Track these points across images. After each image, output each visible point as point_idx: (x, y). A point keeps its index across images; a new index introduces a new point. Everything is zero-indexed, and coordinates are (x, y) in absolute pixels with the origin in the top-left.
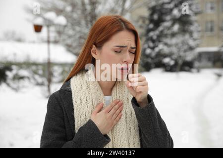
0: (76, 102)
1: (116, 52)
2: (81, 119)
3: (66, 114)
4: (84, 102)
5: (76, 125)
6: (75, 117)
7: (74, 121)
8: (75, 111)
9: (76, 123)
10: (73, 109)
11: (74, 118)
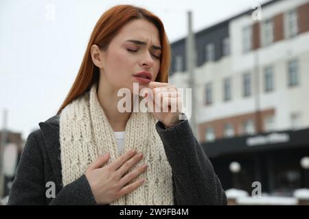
0: (64, 139)
1: (129, 50)
2: (72, 165)
3: (48, 159)
4: (76, 139)
5: (63, 175)
6: (63, 163)
7: (61, 169)
8: (62, 154)
9: (63, 171)
10: (60, 151)
11: (60, 164)
